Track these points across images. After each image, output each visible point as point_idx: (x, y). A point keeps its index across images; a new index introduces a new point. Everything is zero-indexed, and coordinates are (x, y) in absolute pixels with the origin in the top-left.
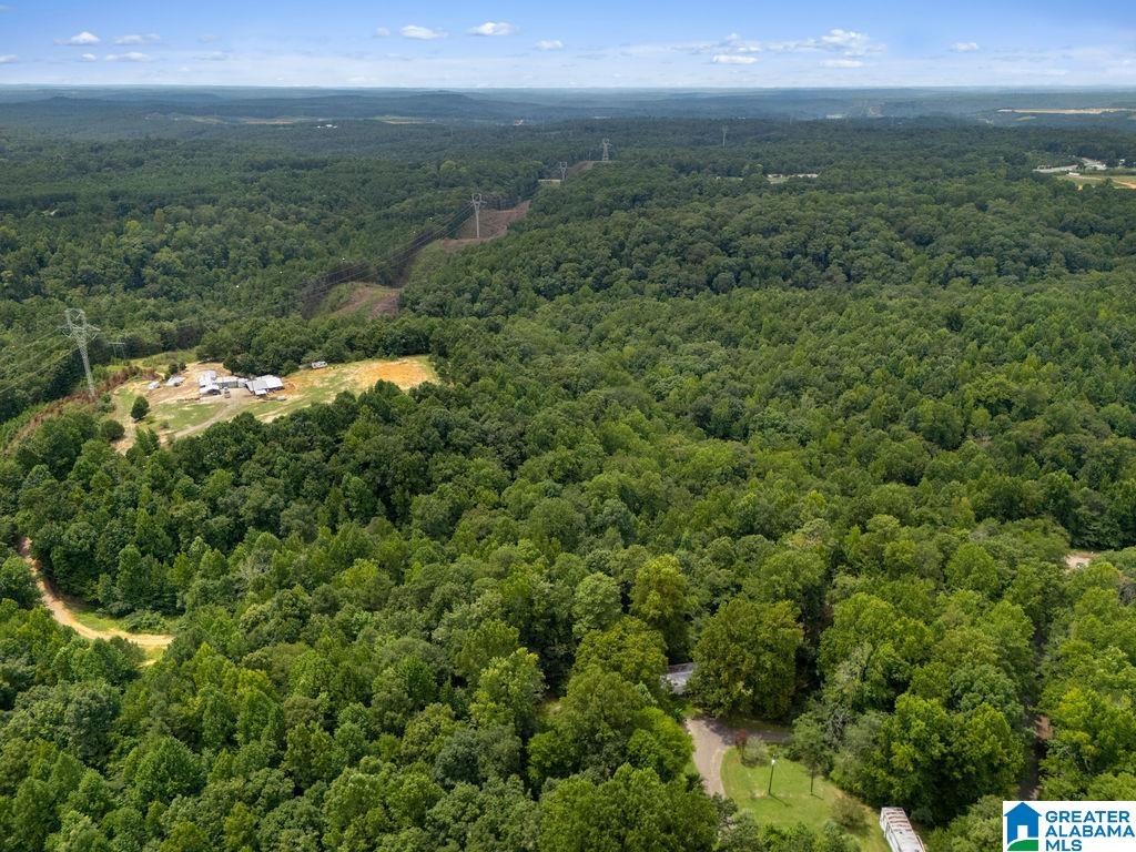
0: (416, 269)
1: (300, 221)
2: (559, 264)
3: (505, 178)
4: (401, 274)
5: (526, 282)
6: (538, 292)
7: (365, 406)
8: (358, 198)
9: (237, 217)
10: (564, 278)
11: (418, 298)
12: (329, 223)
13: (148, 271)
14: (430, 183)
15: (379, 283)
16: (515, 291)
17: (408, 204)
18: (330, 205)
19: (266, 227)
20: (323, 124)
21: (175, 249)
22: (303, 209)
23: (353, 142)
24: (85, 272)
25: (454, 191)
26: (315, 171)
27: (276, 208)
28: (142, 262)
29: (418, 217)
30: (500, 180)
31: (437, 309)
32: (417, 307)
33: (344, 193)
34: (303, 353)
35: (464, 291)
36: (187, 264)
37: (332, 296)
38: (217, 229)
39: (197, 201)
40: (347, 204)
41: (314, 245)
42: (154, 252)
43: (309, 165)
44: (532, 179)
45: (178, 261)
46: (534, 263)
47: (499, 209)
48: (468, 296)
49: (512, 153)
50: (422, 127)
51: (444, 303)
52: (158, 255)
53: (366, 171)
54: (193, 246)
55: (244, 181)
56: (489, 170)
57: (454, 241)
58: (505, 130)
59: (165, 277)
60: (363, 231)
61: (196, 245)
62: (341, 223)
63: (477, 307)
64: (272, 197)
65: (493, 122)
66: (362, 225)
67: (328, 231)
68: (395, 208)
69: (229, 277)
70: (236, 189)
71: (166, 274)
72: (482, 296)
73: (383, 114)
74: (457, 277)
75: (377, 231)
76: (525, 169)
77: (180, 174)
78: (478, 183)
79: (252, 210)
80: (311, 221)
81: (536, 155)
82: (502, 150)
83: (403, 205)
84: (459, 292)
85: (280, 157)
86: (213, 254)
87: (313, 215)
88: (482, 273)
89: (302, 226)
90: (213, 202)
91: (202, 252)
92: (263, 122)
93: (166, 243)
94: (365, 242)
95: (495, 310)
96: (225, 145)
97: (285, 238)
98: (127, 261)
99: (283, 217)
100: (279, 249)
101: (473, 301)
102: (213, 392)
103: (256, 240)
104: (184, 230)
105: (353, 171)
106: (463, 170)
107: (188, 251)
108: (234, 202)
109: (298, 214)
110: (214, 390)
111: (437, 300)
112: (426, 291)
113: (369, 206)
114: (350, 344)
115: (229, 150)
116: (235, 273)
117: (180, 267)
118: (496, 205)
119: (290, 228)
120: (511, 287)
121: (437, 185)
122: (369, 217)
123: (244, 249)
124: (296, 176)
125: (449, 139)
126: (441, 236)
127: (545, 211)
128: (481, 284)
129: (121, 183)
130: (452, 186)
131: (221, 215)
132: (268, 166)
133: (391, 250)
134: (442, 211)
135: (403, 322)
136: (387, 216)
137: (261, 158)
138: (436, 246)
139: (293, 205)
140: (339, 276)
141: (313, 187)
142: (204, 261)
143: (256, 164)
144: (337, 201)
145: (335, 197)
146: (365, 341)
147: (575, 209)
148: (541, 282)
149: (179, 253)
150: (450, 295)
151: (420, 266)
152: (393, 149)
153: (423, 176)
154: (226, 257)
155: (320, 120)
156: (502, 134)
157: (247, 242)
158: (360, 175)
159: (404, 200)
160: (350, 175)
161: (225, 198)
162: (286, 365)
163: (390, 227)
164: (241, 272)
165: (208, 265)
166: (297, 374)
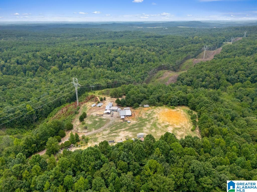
0: (183, 67)
1: (154, 51)
2: (237, 71)
3: (213, 41)
4: (179, 68)
5: (223, 76)
6: (228, 80)
7: (158, 148)
8: (170, 46)
9: (138, 49)
10: (239, 76)
11: (184, 78)
12: (161, 52)
13: (114, 63)
14: (191, 42)
15: (172, 70)
16: (219, 79)
17: (183, 48)
18: (162, 47)
19: (145, 53)
20: (165, 28)
21: (121, 57)
22: (155, 48)
23: (171, 32)
24: (100, 62)
25: (197, 45)
26: (161, 38)
27: (148, 47)
28: (113, 60)
29: (186, 52)
30: (211, 42)
31: (190, 82)
32: (183, 81)
33: (167, 44)
34: (142, 101)
35: (200, 77)
36: (123, 61)
37: (158, 74)
38: (132, 53)
39: (130, 45)
40: (166, 48)
41: (156, 58)
42: (116, 58)
43: (159, 37)
44: (221, 42)
45: (121, 61)
46: (227, 70)
47: (210, 50)
48: (201, 79)
49: (214, 35)
50: (189, 29)
51: (192, 81)
52: (117, 59)
53: (173, 39)
54: (125, 57)
55: (143, 40)
56: (208, 39)
57: (196, 59)
58: (212, 29)
59: (117, 64)
60: (170, 55)
61: (126, 56)
62: (164, 52)
63: (204, 83)
64: (148, 45)
65: (207, 28)
66: (170, 53)
67: (161, 54)
68: (180, 49)
69: (132, 66)
70: (140, 42)
71: (118, 64)
72: (206, 80)
73: (179, 26)
74: (198, 72)
75: (174, 55)
76: (219, 39)
77: (130, 39)
78: (205, 42)
79: (142, 48)
80: (157, 51)
81: (222, 35)
82: (211, 34)
83: (182, 48)
84: (198, 78)
85: (153, 35)
86: (129, 59)
87: (157, 50)
88: (207, 72)
89: (154, 53)
90: (134, 45)
91: (127, 58)
92: (151, 28)
93: (120, 55)
94: (170, 58)
95: (210, 86)
96: (141, 32)
97: (149, 56)
98: (109, 59)
99: (150, 50)
100: (146, 59)
101: (202, 81)
102: (108, 113)
103: (141, 56)
104: (124, 52)
105: (170, 39)
106: (200, 39)
107: (124, 58)
108: (139, 46)
109: (154, 49)
110: (109, 113)
111: (190, 80)
112: (187, 76)
113: (173, 48)
114: (159, 99)
115: (142, 33)
116: (134, 65)
117: (121, 62)
118: (210, 49)
119: (151, 53)
120: (217, 77)
121: (192, 43)
122: (172, 51)
123: (138, 58)
124: (155, 39)
125: (196, 31)
126: (192, 58)
127: (227, 52)
128: (206, 75)
129: (117, 40)
130: (197, 43)
131: (134, 49)
132: (150, 37)
133: (177, 62)
134: (194, 50)
135: (180, 93)
136: (177, 51)
137: (148, 35)
138: (190, 60)
139: (153, 47)
140: (161, 68)
141: (159, 42)
142: (127, 61)
143: (147, 37)
144: (164, 46)
145: (164, 45)
146: (164, 98)
147: (239, 51)
148: (229, 77)
149: (122, 58)
150: (195, 79)
151: (184, 66)
152: (181, 34)
153: (189, 40)
154: (133, 60)
155: (164, 27)
156: (211, 30)
157: (139, 56)
158: (172, 40)
159: (182, 47)
160: (169, 40)
161: (137, 44)
162: (135, 104)
163: (178, 54)
164: (136, 64)
165: (128, 62)
166: (138, 108)
